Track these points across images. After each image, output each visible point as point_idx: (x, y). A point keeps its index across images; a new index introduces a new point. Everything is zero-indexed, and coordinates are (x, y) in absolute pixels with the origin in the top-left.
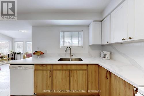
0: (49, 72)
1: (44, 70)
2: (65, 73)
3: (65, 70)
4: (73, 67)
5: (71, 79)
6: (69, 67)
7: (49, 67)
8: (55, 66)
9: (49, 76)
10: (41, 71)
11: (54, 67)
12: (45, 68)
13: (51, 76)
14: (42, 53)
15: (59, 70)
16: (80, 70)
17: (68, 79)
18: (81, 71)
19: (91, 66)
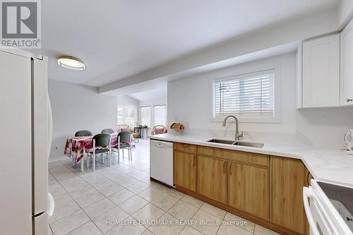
0: (192, 156)
1: (185, 152)
2: (219, 164)
3: (219, 159)
4: (235, 157)
5: (231, 178)
6: (226, 155)
7: (193, 149)
8: (201, 149)
9: (192, 163)
10: (182, 154)
11: (201, 151)
12: (187, 150)
13: (196, 164)
14: (181, 127)
15: (209, 157)
16: (249, 164)
17: (224, 176)
18: (252, 168)
19: (281, 161)
